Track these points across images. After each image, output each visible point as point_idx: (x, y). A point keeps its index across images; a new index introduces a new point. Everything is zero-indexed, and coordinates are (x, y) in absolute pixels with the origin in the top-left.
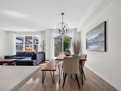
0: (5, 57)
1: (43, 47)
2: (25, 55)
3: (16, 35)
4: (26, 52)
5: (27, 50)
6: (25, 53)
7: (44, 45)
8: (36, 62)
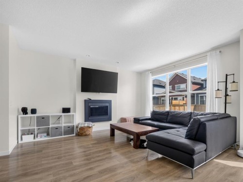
0: (135, 119)
1: (226, 95)
2: (169, 118)
3: (153, 75)
4: (171, 112)
5: (175, 106)
6: (168, 112)
7: (228, 90)
8: (205, 150)
